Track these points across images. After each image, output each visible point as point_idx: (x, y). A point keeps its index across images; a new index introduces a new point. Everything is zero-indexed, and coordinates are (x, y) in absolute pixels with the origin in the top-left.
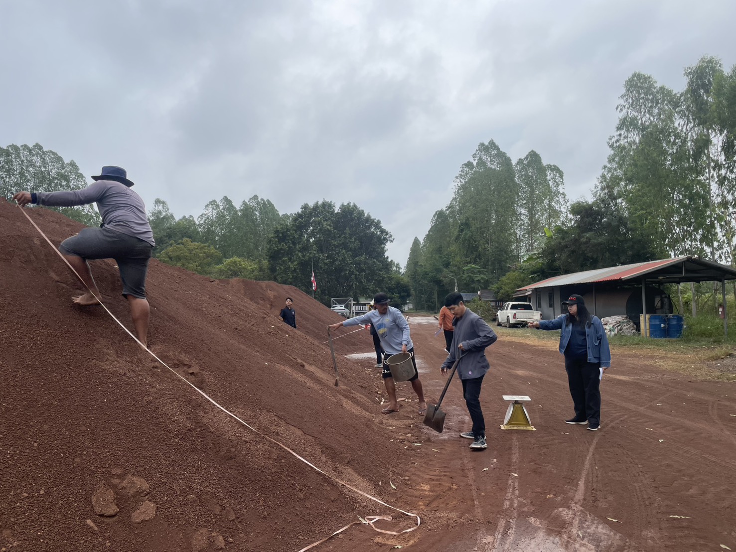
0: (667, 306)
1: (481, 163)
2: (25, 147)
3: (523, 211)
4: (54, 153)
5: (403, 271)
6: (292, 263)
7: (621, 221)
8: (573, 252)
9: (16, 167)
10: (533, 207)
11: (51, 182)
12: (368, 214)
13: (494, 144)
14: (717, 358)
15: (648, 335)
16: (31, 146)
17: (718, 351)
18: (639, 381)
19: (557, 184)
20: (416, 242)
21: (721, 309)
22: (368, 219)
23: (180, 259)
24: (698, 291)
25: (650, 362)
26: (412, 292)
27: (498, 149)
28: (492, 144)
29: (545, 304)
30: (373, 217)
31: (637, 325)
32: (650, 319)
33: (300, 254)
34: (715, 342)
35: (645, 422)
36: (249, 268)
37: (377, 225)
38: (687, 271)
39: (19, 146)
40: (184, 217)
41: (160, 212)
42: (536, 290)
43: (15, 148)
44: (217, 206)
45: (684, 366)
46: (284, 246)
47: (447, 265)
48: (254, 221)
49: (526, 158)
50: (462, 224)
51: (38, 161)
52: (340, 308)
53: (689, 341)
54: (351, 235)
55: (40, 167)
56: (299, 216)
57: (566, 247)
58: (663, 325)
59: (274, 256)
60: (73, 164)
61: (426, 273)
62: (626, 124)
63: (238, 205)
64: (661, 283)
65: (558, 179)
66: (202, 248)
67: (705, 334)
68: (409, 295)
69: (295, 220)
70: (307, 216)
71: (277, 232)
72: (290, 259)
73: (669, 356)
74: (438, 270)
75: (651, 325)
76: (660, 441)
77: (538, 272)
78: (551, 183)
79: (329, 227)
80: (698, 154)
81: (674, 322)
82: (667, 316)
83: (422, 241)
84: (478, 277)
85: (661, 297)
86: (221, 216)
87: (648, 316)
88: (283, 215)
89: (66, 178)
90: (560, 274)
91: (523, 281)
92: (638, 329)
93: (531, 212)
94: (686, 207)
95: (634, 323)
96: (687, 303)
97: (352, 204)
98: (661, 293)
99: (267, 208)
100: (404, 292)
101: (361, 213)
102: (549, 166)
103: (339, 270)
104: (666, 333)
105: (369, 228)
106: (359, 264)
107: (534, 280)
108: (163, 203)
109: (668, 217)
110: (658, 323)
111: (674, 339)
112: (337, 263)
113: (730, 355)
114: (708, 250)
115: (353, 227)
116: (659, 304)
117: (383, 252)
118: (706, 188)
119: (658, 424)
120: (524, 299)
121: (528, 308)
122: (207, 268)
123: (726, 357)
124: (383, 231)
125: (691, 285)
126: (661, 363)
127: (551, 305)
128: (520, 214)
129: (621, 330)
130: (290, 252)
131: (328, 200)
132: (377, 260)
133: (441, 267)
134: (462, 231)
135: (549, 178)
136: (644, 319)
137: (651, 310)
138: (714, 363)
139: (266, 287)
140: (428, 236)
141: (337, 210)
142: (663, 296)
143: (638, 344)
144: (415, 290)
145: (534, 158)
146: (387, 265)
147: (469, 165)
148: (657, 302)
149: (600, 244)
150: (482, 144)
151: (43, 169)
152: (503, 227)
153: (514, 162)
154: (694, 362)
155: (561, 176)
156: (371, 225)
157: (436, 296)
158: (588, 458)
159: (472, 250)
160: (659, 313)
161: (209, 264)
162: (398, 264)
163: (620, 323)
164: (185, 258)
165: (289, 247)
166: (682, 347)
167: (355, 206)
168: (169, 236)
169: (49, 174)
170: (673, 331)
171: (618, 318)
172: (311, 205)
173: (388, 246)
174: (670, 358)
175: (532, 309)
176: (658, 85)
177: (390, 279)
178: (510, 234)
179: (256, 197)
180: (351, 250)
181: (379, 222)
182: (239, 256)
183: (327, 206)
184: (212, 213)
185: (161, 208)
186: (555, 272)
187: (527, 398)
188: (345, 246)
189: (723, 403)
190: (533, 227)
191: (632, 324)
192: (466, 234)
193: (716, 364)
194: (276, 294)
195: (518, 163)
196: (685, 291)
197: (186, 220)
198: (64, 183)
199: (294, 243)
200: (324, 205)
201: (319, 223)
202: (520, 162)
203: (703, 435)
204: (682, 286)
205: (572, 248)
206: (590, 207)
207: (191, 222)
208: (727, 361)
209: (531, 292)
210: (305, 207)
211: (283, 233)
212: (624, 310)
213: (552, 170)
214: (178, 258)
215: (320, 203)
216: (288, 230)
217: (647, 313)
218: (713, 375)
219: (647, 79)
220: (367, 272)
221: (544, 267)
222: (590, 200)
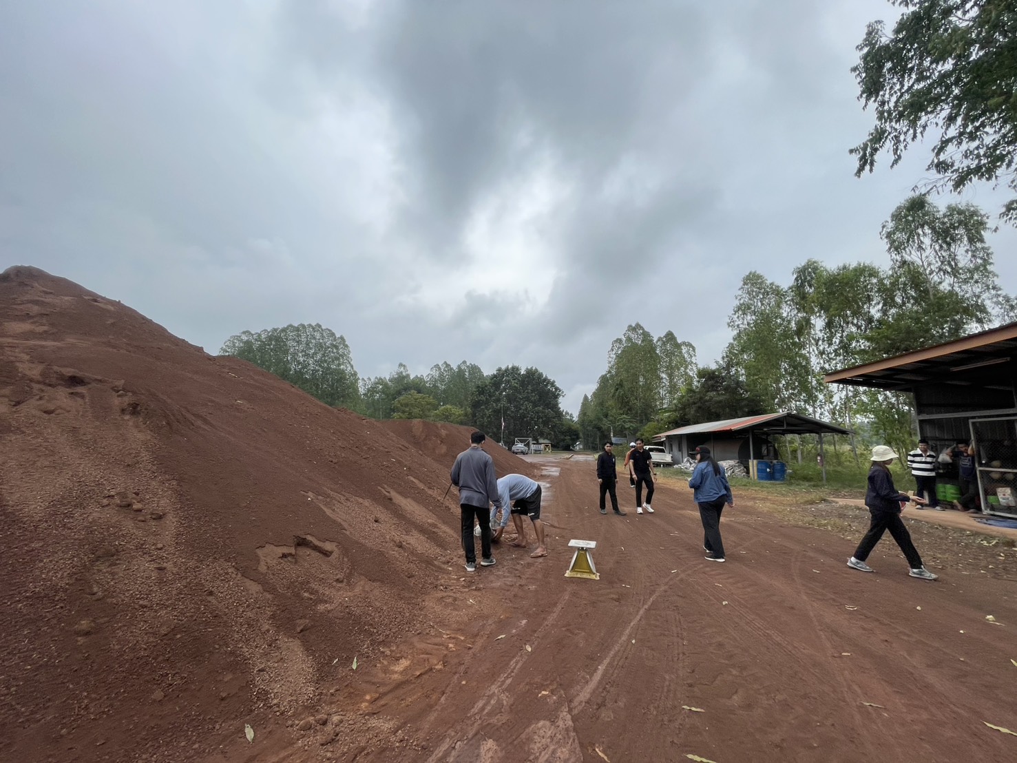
0: (772, 454)
1: (629, 339)
2: (310, 325)
3: (664, 376)
4: (329, 330)
5: (575, 419)
6: (488, 410)
7: (738, 383)
8: (700, 407)
9: (303, 339)
10: (672, 373)
11: (326, 349)
12: (546, 376)
13: (640, 325)
14: (812, 502)
15: (756, 477)
16: (314, 324)
17: (815, 495)
18: (732, 524)
19: (691, 356)
20: (586, 397)
21: (819, 458)
22: (545, 380)
23: (408, 405)
24: (803, 442)
25: (750, 504)
26: (581, 435)
27: (643, 329)
28: (638, 326)
29: (675, 449)
30: (549, 378)
31: (747, 468)
32: (758, 465)
33: (494, 404)
34: (814, 486)
35: (718, 575)
36: (457, 413)
37: (553, 384)
38: (788, 425)
39: (306, 324)
40: (417, 376)
41: (401, 372)
42: (668, 437)
43: (303, 326)
44: (440, 369)
45: (780, 508)
46: (483, 398)
47: (606, 416)
48: (465, 379)
49: (665, 337)
50: (617, 385)
51: (318, 335)
52: (519, 446)
53: (791, 484)
54: (533, 391)
55: (319, 339)
56: (495, 376)
57: (694, 403)
58: (768, 470)
59: (476, 405)
60: (342, 338)
61: (591, 422)
62: (743, 309)
63: (455, 367)
64: (767, 434)
65: (692, 353)
66: (424, 398)
67: (806, 478)
68: (578, 438)
69: (492, 379)
70: (500, 377)
71: (478, 387)
72: (486, 408)
73: (769, 498)
74: (600, 420)
75: (758, 469)
76: (724, 603)
77: (673, 423)
78: (686, 356)
79: (516, 385)
80: (799, 332)
81: (778, 467)
82: (771, 462)
83: (590, 398)
84: (627, 426)
85: (767, 446)
86: (441, 375)
87: (755, 462)
88: (487, 376)
89: (336, 347)
90: (689, 425)
91: (660, 429)
92: (748, 472)
93: (671, 376)
94: (791, 374)
95: (745, 467)
96: (794, 451)
97: (534, 368)
98: (767, 442)
99: (475, 370)
100: (575, 435)
101: (541, 375)
102: (684, 343)
103: (523, 416)
104: (771, 477)
105: (546, 385)
106: (538, 413)
107: (669, 429)
108: (404, 366)
109: (778, 381)
110: (764, 468)
111: (778, 482)
112: (521, 411)
113: (824, 500)
114: (811, 409)
115: (534, 385)
116: (766, 452)
117: (557, 404)
118: (808, 360)
119: (731, 578)
120: (661, 444)
121: (662, 451)
122: (427, 413)
123: (820, 503)
124: (557, 389)
125: (797, 437)
126: (760, 505)
127: (680, 450)
128: (662, 378)
129: (733, 472)
130: (487, 402)
131: (516, 365)
132: (552, 410)
133: (602, 417)
134: (617, 389)
135: (684, 351)
136: (753, 464)
137: (758, 456)
138: (809, 506)
139: (441, 427)
140: (594, 394)
141: (523, 372)
142: (769, 445)
143: (745, 485)
144: (584, 434)
145: (670, 337)
146: (559, 414)
147: (619, 341)
148: (764, 450)
149: (720, 402)
150: (630, 326)
151: (321, 341)
152: (649, 388)
153: (655, 340)
154: (790, 505)
155: (694, 350)
156: (548, 383)
157: (598, 440)
158: (632, 624)
159: (624, 404)
160: (765, 460)
161: (429, 410)
162: (571, 414)
163: (732, 467)
164: (412, 404)
165: (486, 399)
166: (784, 489)
167: (536, 369)
168: (405, 389)
169: (325, 344)
170: (777, 475)
171: (732, 462)
172: (504, 368)
173: (560, 399)
174: (770, 500)
175: (664, 452)
176: (768, 282)
177: (563, 425)
178: (655, 393)
179: (464, 362)
180: (532, 402)
181: (554, 382)
182: (452, 404)
183: (515, 370)
184: (436, 374)
185: (402, 369)
186: (686, 423)
187: (592, 544)
188: (527, 399)
189: (809, 553)
190: (673, 388)
191: (742, 468)
192: (620, 392)
193: (811, 508)
194: (448, 433)
195: (658, 340)
196: (792, 441)
197: (418, 378)
198: (335, 351)
199: (490, 396)
200: (513, 368)
201: (508, 381)
202: (660, 339)
203: (775, 598)
204: (789, 437)
205: (699, 404)
206: (713, 372)
207: (421, 379)
208: (822, 506)
209: (665, 439)
210: (499, 370)
211: (482, 388)
212: (737, 455)
213: (686, 346)
214: (407, 405)
215: (510, 367)
216: (486, 386)
217: (754, 458)
218: (806, 519)
219: (759, 277)
220: (544, 419)
221: (677, 419)
222: (713, 367)
